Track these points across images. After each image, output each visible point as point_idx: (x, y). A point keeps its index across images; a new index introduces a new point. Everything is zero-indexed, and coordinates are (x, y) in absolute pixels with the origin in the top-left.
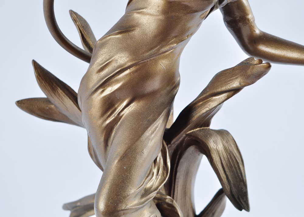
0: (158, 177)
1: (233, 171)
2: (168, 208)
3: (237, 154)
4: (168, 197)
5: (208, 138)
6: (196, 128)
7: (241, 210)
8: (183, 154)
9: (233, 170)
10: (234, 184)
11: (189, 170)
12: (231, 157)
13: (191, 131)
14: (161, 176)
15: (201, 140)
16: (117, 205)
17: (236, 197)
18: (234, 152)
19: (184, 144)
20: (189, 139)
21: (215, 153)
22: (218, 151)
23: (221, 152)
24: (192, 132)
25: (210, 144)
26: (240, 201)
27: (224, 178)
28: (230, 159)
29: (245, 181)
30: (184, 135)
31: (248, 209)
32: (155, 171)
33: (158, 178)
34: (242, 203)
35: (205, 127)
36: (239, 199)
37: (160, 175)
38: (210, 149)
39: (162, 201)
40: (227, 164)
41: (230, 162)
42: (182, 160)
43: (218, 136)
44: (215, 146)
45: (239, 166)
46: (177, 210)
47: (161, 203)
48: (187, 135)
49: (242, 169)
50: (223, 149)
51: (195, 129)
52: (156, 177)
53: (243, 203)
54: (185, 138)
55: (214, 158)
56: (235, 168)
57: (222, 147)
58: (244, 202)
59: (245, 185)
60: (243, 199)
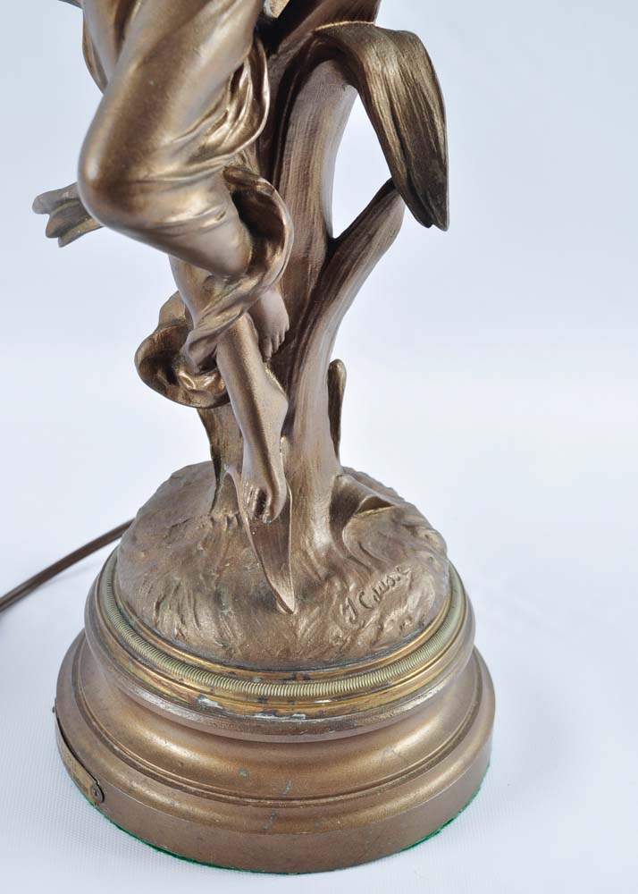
0: (236, 124)
1: (417, 132)
2: (259, 204)
3: (432, 92)
4: (263, 180)
5: (365, 43)
6: (341, 21)
7: (428, 226)
8: (306, 81)
9: (419, 129)
10: (417, 163)
11: (318, 123)
12: (415, 96)
13: (328, 26)
14: (245, 125)
15: (347, 48)
16: (128, 167)
17: (420, 194)
18: (425, 84)
19: (309, 56)
20: (320, 43)
21: (378, 82)
22: (385, 79)
23: (392, 81)
24: (330, 28)
25: (368, 59)
26: (429, 205)
27: (395, 147)
28: (413, 103)
29: (443, 158)
30: (309, 34)
31: (443, 225)
32: (231, 110)
33: (237, 126)
34: (432, 210)
35: (363, 20)
36: (427, 200)
37: (241, 121)
38: (366, 70)
39: (246, 188)
40: (404, 114)
41: (412, 108)
42: (301, 97)
43: (390, 42)
44: (380, 66)
45: (432, 120)
46: (278, 210)
47: (245, 192)
48: (317, 34)
49: (439, 127)
50: (399, 76)
51: (336, 22)
52: (233, 125)
53: (434, 208)
54: (311, 40)
55: (375, 95)
56: (424, 124)
57: (397, 70)
58: (437, 206)
59: (444, 168)
60: (435, 199)
